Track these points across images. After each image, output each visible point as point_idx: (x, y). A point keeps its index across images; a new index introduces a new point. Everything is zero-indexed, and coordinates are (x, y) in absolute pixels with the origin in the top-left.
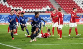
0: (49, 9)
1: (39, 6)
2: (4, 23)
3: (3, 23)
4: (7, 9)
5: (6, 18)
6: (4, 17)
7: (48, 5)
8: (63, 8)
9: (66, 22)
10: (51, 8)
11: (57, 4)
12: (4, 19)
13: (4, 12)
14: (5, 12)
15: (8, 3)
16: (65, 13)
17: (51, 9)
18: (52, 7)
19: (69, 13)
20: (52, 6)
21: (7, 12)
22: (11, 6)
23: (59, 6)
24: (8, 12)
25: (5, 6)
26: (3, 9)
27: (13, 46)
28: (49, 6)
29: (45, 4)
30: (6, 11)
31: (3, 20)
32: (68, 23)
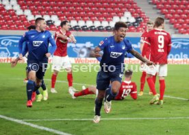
0: (132, 20)
1: (104, 12)
2: (8, 59)
3: (3, 58)
4: (17, 19)
5: (13, 43)
6: (7, 42)
7: (128, 9)
8: (168, 19)
9: (177, 57)
10: (136, 18)
11: (154, 8)
12: (8, 46)
13: (7, 29)
14: (11, 29)
15: (18, 3)
16: (176, 33)
17: (136, 22)
18: (138, 16)
19: (185, 33)
20: (140, 13)
21: (15, 29)
22: (28, 12)
23: (158, 13)
24: (19, 29)
25: (10, 10)
26: (4, 19)
27: (31, 122)
28: (132, 14)
29: (121, 8)
30: (12, 24)
31: (5, 51)
32: (182, 59)
